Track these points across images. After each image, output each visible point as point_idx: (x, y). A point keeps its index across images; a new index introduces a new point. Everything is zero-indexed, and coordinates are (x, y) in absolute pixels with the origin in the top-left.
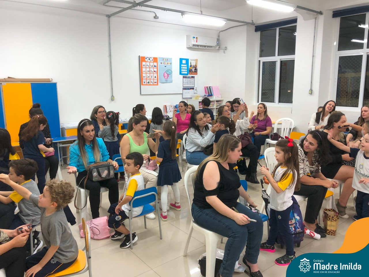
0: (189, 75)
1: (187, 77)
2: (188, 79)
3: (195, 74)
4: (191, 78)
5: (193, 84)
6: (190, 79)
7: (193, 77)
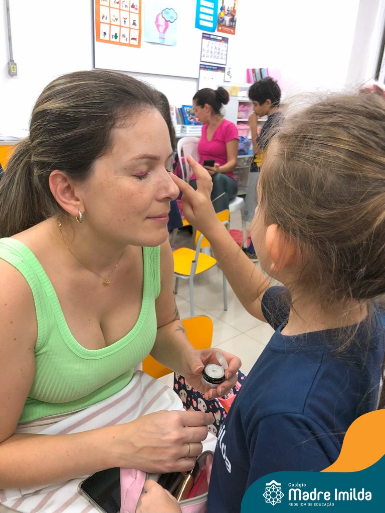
0: (216, 33)
1: (212, 37)
2: (214, 42)
3: (230, 33)
4: (220, 41)
5: (224, 57)
6: (218, 43)
7: (225, 40)
